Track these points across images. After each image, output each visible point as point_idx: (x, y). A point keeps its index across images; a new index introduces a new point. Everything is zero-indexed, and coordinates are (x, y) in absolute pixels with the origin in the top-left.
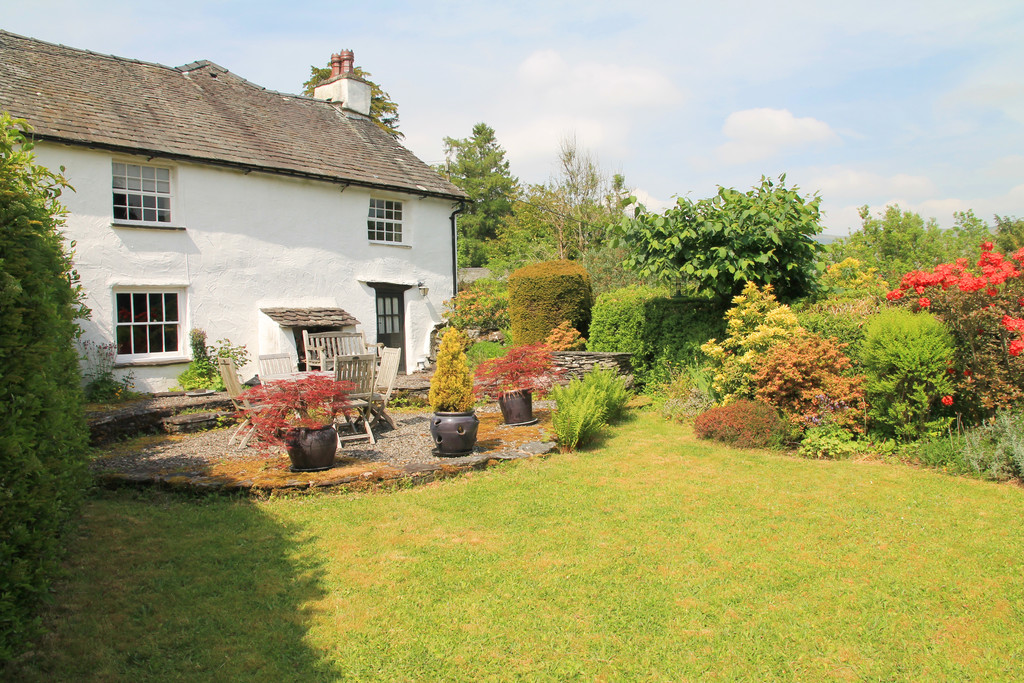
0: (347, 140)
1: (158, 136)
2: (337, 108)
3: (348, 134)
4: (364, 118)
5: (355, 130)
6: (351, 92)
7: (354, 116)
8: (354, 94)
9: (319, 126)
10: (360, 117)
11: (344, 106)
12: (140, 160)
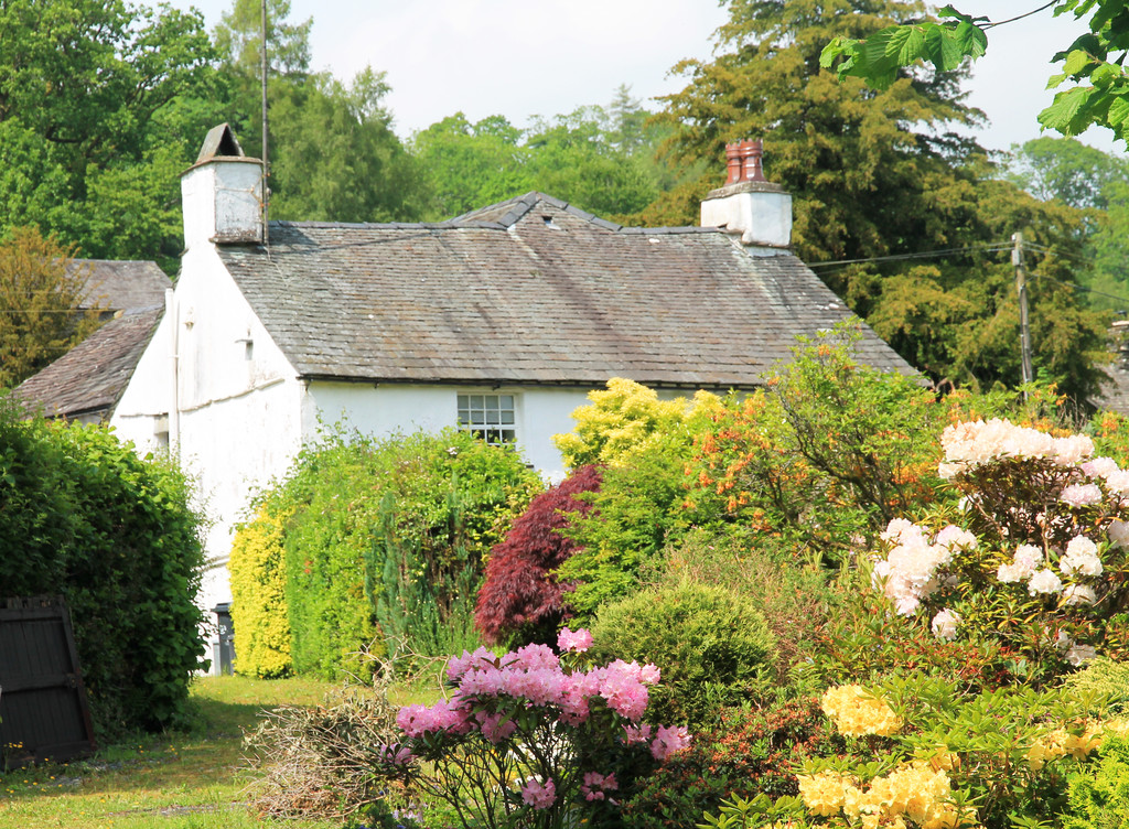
0: (744, 307)
1: (499, 355)
2: (735, 242)
3: (748, 293)
4: (780, 252)
5: (760, 284)
6: (758, 214)
7: (762, 253)
8: (762, 216)
9: (703, 287)
10: (772, 253)
11: (745, 238)
12: (485, 391)
